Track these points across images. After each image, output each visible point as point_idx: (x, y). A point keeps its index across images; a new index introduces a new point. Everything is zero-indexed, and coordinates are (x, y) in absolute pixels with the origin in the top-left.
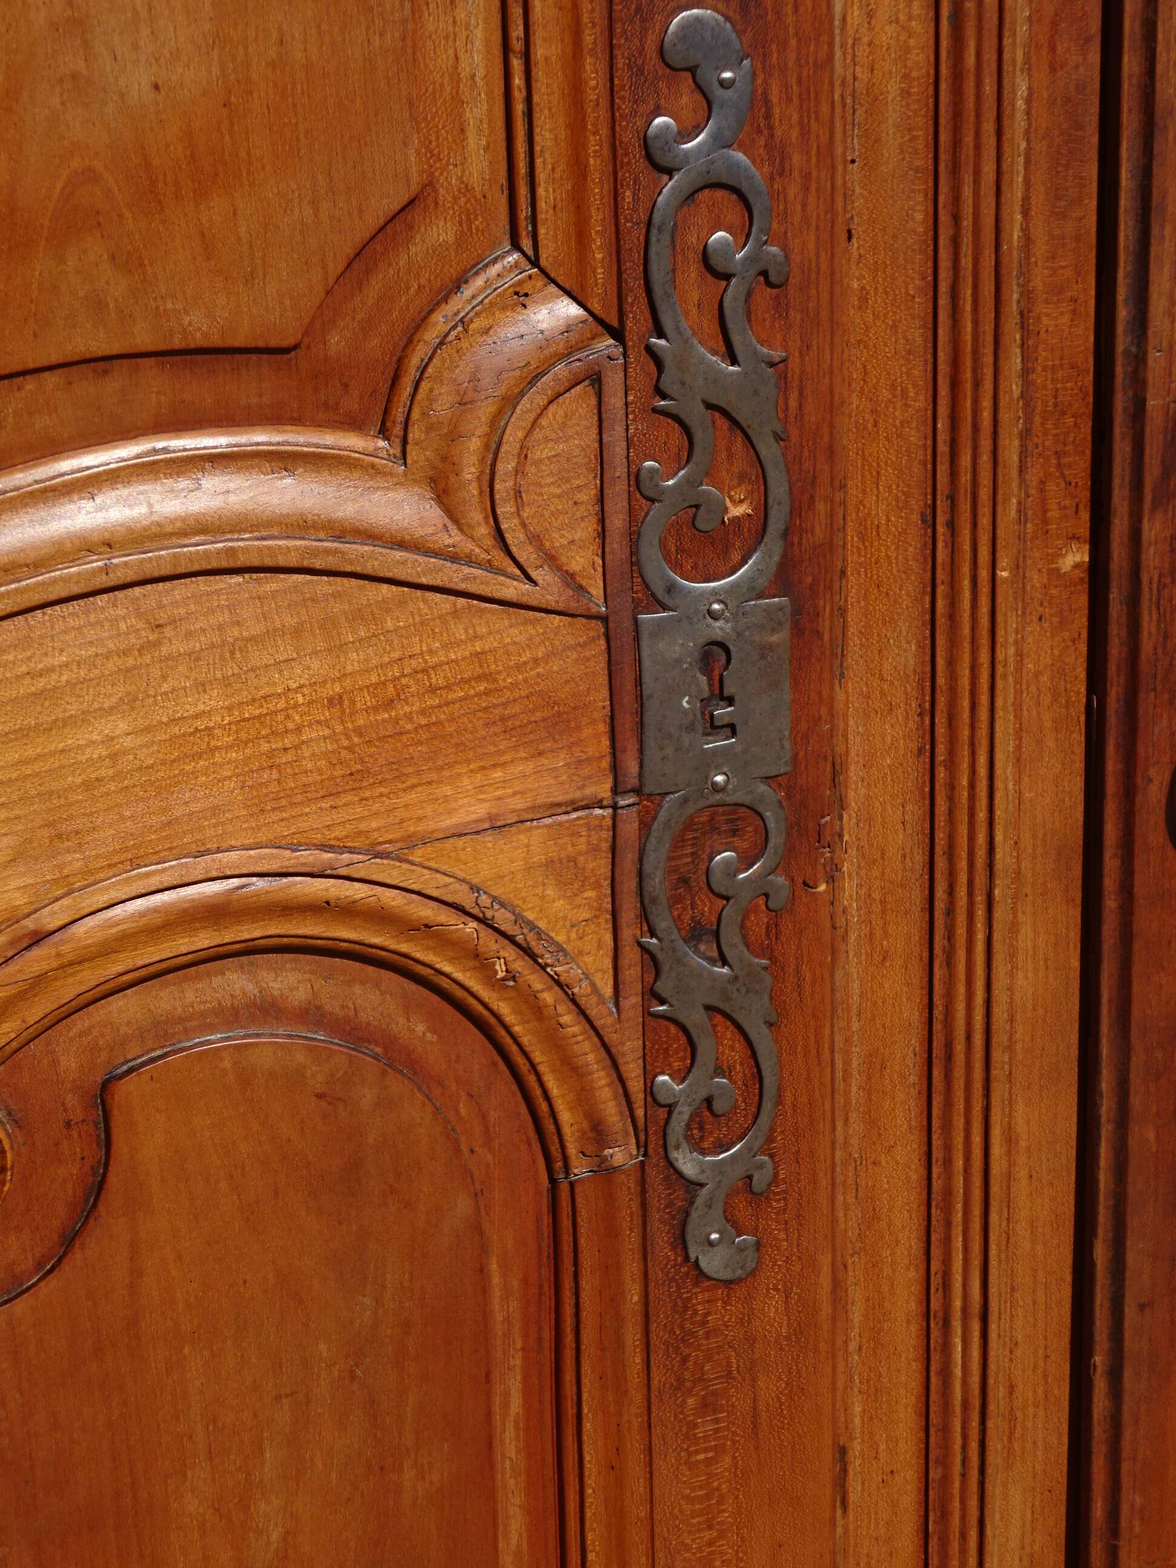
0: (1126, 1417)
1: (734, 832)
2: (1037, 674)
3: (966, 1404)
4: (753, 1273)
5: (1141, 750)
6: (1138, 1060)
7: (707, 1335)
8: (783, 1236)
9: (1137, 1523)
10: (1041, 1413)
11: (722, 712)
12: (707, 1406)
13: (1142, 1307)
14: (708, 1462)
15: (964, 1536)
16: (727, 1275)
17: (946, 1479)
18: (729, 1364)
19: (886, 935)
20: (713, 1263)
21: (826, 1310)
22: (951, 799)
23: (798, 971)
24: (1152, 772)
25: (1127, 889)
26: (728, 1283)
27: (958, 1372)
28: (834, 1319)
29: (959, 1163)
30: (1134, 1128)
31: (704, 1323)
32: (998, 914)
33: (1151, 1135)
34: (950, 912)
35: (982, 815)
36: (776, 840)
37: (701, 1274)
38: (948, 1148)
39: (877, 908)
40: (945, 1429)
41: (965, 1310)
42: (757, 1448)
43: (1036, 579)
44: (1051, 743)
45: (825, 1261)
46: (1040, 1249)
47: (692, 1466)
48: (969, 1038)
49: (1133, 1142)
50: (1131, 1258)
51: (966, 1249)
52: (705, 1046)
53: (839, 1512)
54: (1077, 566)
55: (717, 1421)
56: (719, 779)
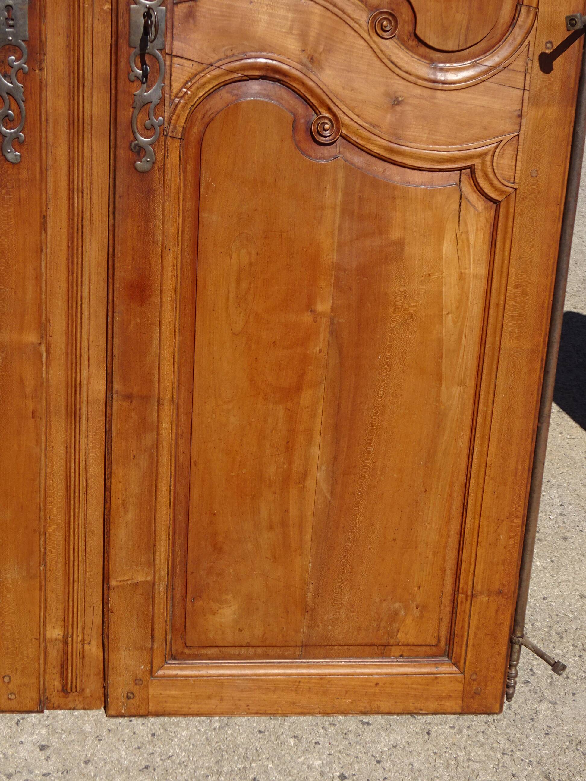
0: (116, 225)
1: (15, 52)
2: (98, 33)
3: (78, 214)
4: (19, 163)
5: (119, 54)
6: (119, 132)
7: (8, 175)
8: (27, 155)
9: (119, 254)
10: (100, 224)
11: (11, 22)
12: (7, 193)
13: (120, 197)
14: (8, 208)
15: (77, 249)
16: (13, 161)
17: (73, 233)
18: (13, 184)
19: (59, 90)
20: (10, 156)
21: (38, 177)
22: (74, 58)
23: (31, 90)
24: (122, 59)
25: (116, 88)
26: (13, 164)
27: (76, 205)
28: (41, 181)
29: (76, 151)
30: (118, 149)
31: (7, 172)
32: (86, 90)
33: (122, 152)
34: (74, 87)
35: (81, 64)
36: (25, 57)
37: (6, 160)
38: (74, 147)
39: (57, 83)
40: (73, 220)
41: (78, 189)
42: (20, 207)
43: (97, 9)
44: (101, 51)
45: (38, 164)
46: (100, 180)
47: (3, 207)
48: (78, 120)
49: (117, 153)
50: (117, 183)
51: (78, 173)
52: (7, 101)
53: (43, 232)
54: (108, 8)
55: (10, 198)
56: (10, 38)
